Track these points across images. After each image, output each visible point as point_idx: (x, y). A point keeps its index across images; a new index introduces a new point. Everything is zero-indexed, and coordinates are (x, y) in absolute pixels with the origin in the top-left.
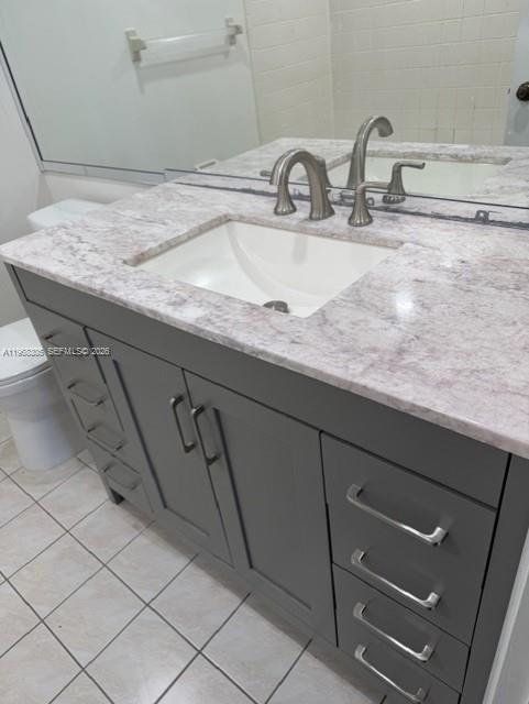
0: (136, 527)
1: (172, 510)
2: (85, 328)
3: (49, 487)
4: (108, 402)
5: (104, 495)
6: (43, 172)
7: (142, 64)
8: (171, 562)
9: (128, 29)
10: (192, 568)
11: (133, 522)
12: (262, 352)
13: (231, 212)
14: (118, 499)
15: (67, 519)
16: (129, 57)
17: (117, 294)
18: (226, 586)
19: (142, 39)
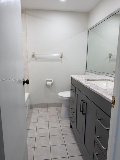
0: (71, 133)
1: (77, 129)
2: (76, 88)
3: (62, 120)
4: (74, 103)
5: (69, 125)
6: (86, 71)
7: (111, 58)
8: (73, 141)
9: (110, 53)
10: (76, 145)
11: (71, 132)
12: (92, 89)
13: (109, 79)
14: (71, 127)
15: (62, 125)
16: (109, 57)
17: (81, 81)
18: (80, 151)
19: (112, 54)
